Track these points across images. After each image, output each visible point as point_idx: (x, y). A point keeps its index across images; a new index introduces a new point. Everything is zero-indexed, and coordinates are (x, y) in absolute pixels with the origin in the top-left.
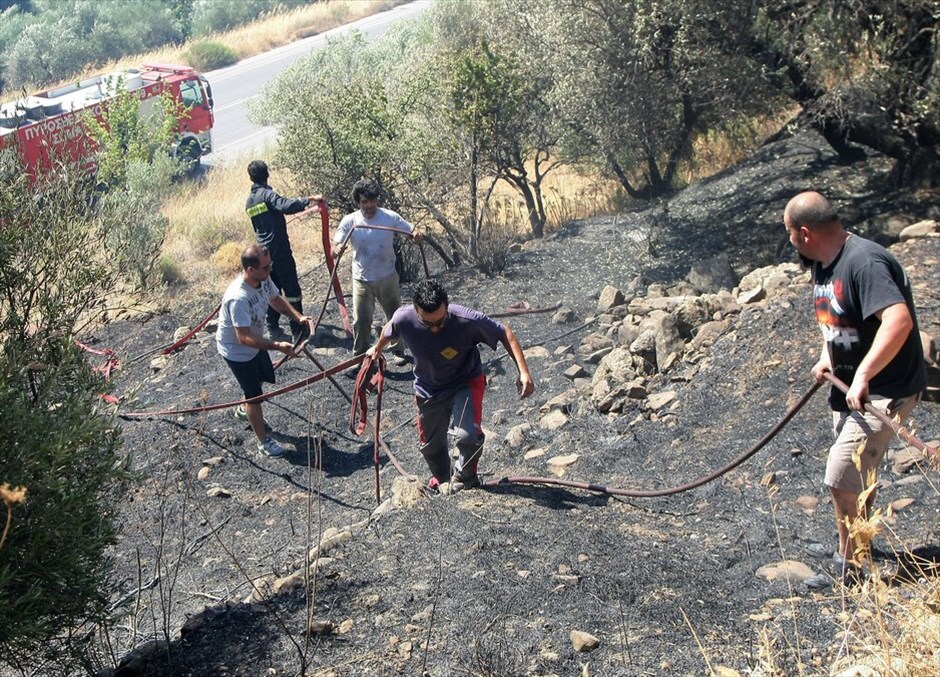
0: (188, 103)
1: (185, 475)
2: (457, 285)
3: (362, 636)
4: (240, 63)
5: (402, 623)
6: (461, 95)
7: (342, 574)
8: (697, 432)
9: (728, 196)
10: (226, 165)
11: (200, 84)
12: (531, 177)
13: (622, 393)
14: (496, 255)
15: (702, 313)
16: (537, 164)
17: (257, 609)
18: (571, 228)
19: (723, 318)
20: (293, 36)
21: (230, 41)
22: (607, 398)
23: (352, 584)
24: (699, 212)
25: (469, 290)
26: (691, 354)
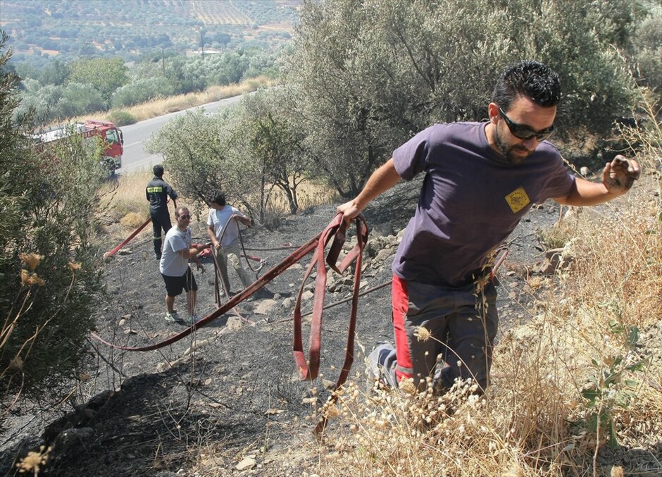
0: (110, 141)
1: (113, 323)
2: (254, 235)
3: (217, 386)
4: (138, 123)
5: (237, 380)
6: (257, 141)
7: (205, 359)
8: (378, 300)
9: (390, 197)
10: (128, 175)
11: (117, 132)
12: (291, 185)
13: (341, 282)
14: (275, 220)
15: (380, 245)
16: (295, 179)
17: (161, 375)
18: (310, 210)
19: (390, 248)
20: (167, 111)
21: (133, 111)
22: (333, 285)
23: (210, 363)
24: (376, 204)
25: (260, 237)
26: (375, 264)
